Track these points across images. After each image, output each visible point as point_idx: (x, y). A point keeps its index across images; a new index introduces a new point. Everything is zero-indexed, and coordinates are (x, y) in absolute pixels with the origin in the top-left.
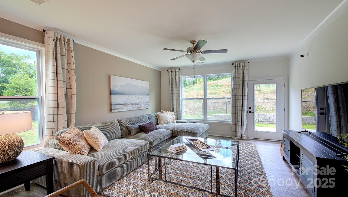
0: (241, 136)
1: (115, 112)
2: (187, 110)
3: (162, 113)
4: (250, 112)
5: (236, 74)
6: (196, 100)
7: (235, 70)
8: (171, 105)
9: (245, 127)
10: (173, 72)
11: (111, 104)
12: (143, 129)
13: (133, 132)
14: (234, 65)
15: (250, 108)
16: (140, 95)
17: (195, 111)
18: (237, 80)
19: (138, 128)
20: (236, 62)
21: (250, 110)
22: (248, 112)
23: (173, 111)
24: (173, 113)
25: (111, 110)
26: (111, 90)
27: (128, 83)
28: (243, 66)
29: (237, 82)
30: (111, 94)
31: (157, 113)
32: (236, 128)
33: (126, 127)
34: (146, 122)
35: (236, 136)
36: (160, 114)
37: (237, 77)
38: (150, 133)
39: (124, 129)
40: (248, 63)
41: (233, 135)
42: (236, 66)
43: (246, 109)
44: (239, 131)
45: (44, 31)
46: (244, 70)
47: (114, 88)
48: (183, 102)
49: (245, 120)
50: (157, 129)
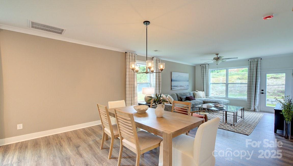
0: (254, 109)
1: (173, 90)
2: (214, 92)
3: (197, 92)
4: (262, 93)
5: (251, 67)
6: (221, 85)
7: (251, 64)
8: (202, 87)
9: (257, 103)
10: (204, 67)
11: (171, 86)
12: (188, 99)
13: (183, 100)
14: (250, 61)
15: (263, 90)
16: (184, 81)
17: (222, 93)
18: (252, 71)
19: (185, 98)
20: (251, 59)
21: (262, 92)
22: (261, 93)
23: (204, 91)
24: (204, 92)
25: (172, 89)
26: (171, 79)
27: (179, 75)
28: (257, 61)
29: (252, 72)
30: (172, 81)
31: (194, 92)
32: (250, 104)
33: (180, 97)
34: (189, 96)
35: (250, 109)
36: (196, 92)
37: (252, 69)
38: (191, 101)
39: (179, 98)
40: (261, 59)
41: (248, 108)
42: (251, 61)
43: (258, 91)
44: (253, 105)
45: (153, 58)
46: (257, 64)
47: (173, 78)
48: (211, 86)
49: (258, 98)
50: (195, 99)
